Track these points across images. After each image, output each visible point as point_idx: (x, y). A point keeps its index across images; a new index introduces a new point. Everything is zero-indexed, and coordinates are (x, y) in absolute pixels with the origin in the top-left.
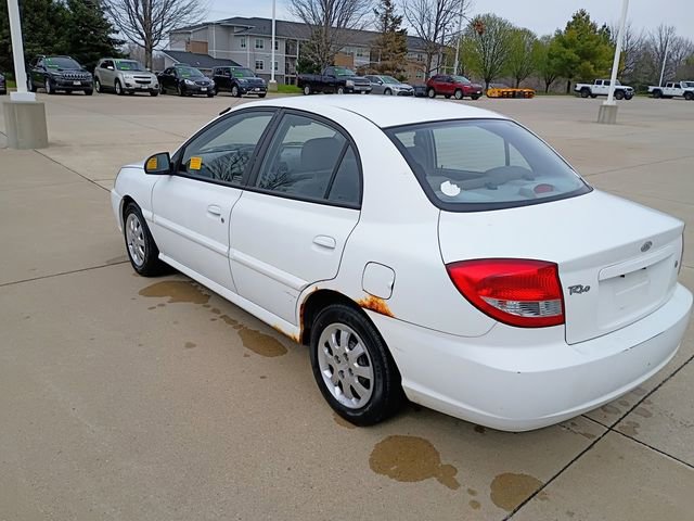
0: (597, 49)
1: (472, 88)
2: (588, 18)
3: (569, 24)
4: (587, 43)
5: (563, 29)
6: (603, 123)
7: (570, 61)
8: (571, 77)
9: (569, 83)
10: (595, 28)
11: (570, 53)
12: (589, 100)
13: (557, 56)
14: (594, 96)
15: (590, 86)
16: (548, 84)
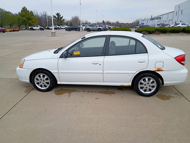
0: (31, 17)
1: (2, 29)
2: (26, 9)
3: (22, 10)
4: (28, 16)
5: (20, 12)
6: (53, 36)
7: (25, 21)
8: (26, 25)
9: (26, 27)
10: (29, 12)
11: (24, 18)
12: (33, 31)
13: (21, 19)
14: (34, 30)
15: (33, 27)
16: (19, 27)
